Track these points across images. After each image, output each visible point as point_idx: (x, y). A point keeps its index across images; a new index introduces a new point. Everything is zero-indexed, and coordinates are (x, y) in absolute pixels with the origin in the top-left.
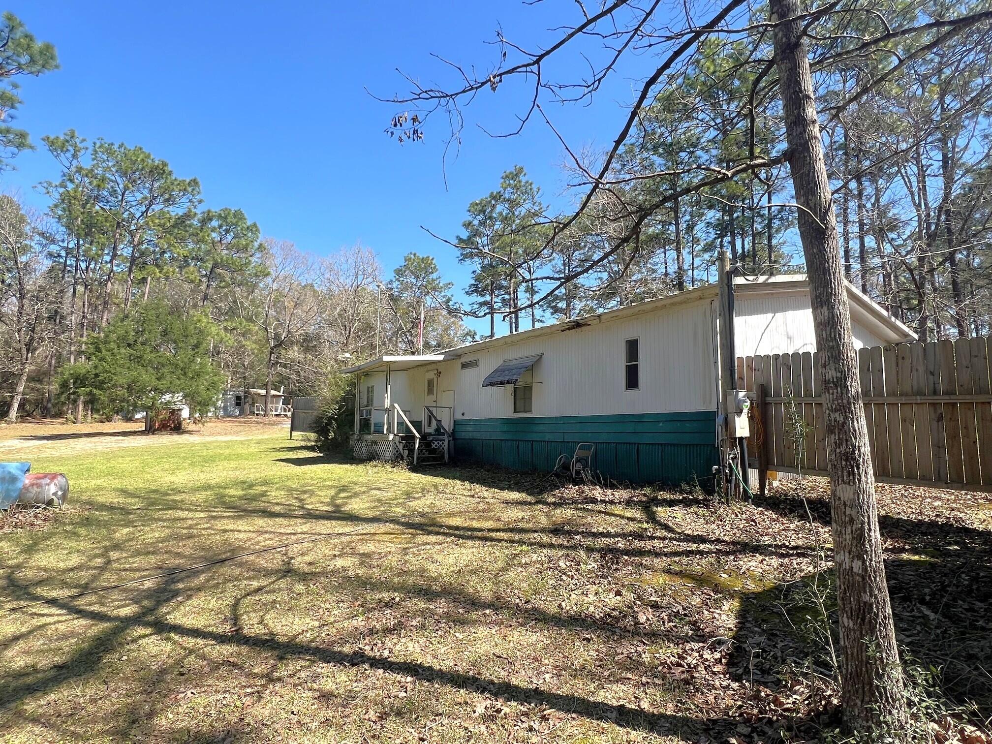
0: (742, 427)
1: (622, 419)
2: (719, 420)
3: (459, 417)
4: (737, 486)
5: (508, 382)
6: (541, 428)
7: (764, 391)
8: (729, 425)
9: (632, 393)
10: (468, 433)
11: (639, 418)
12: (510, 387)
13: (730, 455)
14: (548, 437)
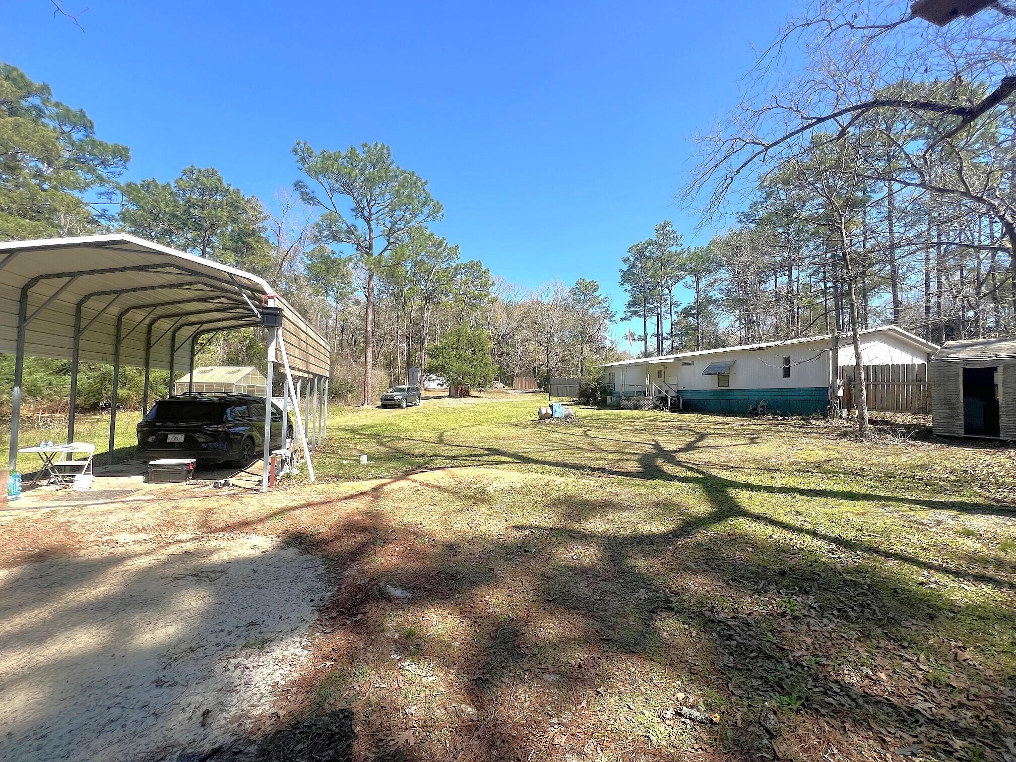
0: (840, 393)
1: (781, 390)
2: (831, 390)
3: (681, 388)
4: (837, 414)
5: (715, 374)
6: (735, 394)
7: (850, 380)
8: (834, 392)
9: (787, 379)
10: (688, 396)
11: (791, 390)
12: (716, 376)
13: (835, 403)
14: (739, 398)
